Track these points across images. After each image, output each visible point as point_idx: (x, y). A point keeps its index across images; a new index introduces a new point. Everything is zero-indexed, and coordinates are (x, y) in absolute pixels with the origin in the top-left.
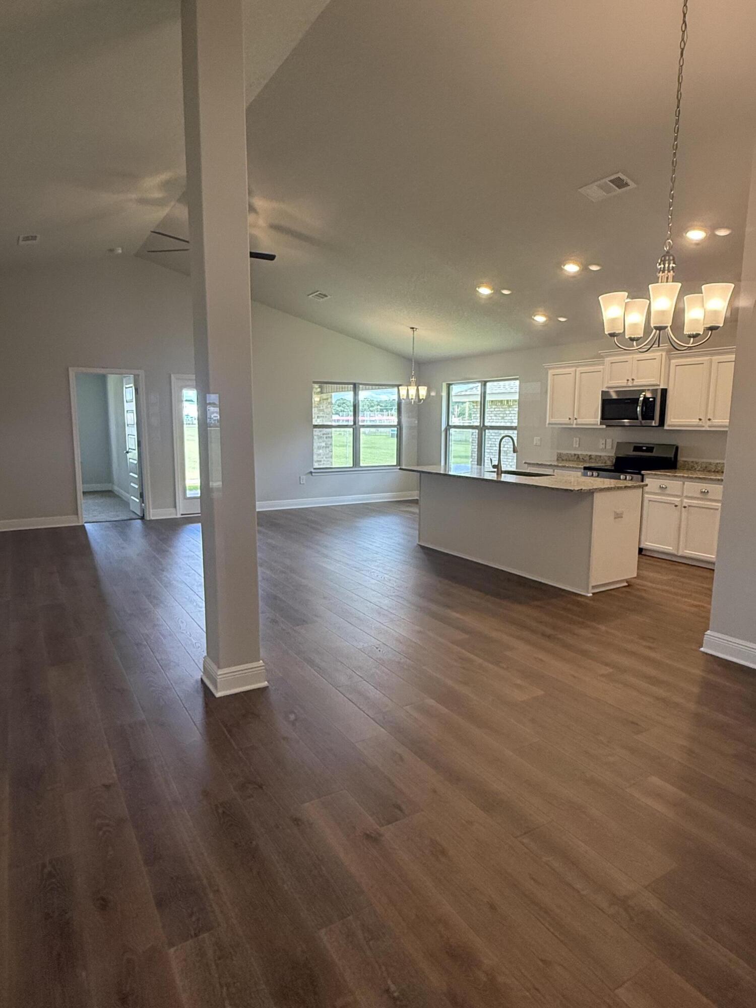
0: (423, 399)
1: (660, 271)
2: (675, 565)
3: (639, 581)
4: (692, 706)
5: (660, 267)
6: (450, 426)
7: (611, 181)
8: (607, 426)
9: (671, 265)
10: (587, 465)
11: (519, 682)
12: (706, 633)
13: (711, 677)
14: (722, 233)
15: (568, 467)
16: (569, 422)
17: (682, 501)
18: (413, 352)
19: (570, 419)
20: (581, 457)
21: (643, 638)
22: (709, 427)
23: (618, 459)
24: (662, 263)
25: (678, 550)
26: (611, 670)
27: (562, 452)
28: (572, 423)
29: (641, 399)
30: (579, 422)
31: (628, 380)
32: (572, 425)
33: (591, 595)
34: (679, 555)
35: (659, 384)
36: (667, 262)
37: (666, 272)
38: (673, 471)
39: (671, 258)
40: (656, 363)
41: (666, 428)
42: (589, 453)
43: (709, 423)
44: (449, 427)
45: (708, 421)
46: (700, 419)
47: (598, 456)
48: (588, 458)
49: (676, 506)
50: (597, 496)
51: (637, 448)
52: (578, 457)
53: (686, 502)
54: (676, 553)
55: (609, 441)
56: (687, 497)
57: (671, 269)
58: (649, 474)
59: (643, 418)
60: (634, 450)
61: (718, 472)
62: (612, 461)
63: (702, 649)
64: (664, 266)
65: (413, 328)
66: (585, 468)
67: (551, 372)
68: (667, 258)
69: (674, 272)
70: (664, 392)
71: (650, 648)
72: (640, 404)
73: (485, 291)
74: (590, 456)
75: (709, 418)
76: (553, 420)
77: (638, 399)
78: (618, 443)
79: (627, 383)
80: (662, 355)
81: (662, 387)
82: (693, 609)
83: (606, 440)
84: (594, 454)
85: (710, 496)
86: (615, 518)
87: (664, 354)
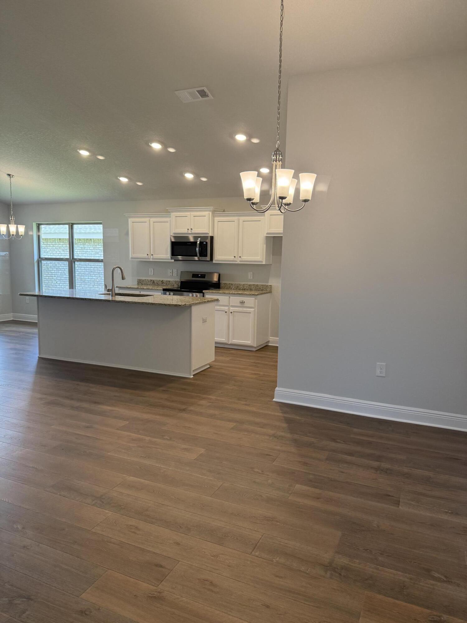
0: (22, 235)
1: (274, 160)
2: (229, 350)
3: (217, 364)
4: (289, 435)
5: (273, 158)
6: (42, 258)
7: (198, 91)
8: (175, 260)
9: (280, 158)
10: (165, 288)
11: (184, 446)
12: (276, 389)
13: (287, 415)
14: (255, 141)
15: (151, 289)
16: (147, 257)
17: (229, 309)
18: (11, 195)
19: (148, 255)
20: (155, 282)
21: (239, 399)
22: (240, 261)
23: (182, 282)
24: (275, 155)
25: (228, 340)
26: (235, 424)
27: (141, 279)
28: (149, 257)
29: (198, 242)
30: (154, 257)
31: (188, 229)
32: (150, 259)
33: (192, 376)
34: (229, 343)
35: (208, 233)
36: (278, 155)
37: (278, 161)
38: (218, 289)
39: (280, 153)
40: (206, 218)
41: (214, 262)
42: (161, 279)
43: (240, 259)
44: (40, 259)
45: (239, 258)
46: (235, 257)
47: (168, 281)
48: (161, 283)
49: (226, 312)
50: (194, 309)
51: (195, 275)
52: (154, 282)
53: (232, 309)
54: (227, 343)
55: (175, 271)
56: (233, 306)
57: (280, 160)
58: (208, 292)
59: (200, 256)
60: (193, 277)
61: (244, 290)
62: (178, 285)
63: (274, 400)
64: (276, 157)
65: (9, 175)
66: (164, 290)
67: (130, 220)
68: (278, 152)
69: (282, 162)
70: (212, 238)
71: (246, 405)
72: (198, 246)
73: (84, 153)
74: (162, 281)
75: (239, 256)
76: (135, 255)
77: (197, 242)
78: (181, 272)
79: (188, 231)
80: (209, 213)
81: (210, 235)
82: (255, 376)
83: (173, 270)
84: (165, 279)
85: (246, 305)
86: (203, 323)
87: (211, 213)
